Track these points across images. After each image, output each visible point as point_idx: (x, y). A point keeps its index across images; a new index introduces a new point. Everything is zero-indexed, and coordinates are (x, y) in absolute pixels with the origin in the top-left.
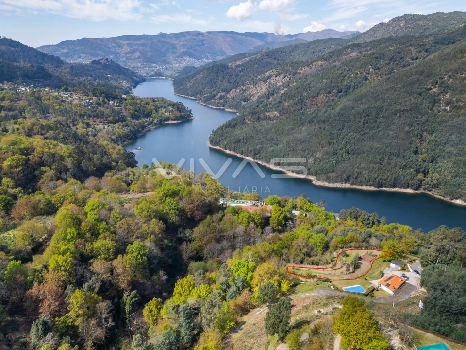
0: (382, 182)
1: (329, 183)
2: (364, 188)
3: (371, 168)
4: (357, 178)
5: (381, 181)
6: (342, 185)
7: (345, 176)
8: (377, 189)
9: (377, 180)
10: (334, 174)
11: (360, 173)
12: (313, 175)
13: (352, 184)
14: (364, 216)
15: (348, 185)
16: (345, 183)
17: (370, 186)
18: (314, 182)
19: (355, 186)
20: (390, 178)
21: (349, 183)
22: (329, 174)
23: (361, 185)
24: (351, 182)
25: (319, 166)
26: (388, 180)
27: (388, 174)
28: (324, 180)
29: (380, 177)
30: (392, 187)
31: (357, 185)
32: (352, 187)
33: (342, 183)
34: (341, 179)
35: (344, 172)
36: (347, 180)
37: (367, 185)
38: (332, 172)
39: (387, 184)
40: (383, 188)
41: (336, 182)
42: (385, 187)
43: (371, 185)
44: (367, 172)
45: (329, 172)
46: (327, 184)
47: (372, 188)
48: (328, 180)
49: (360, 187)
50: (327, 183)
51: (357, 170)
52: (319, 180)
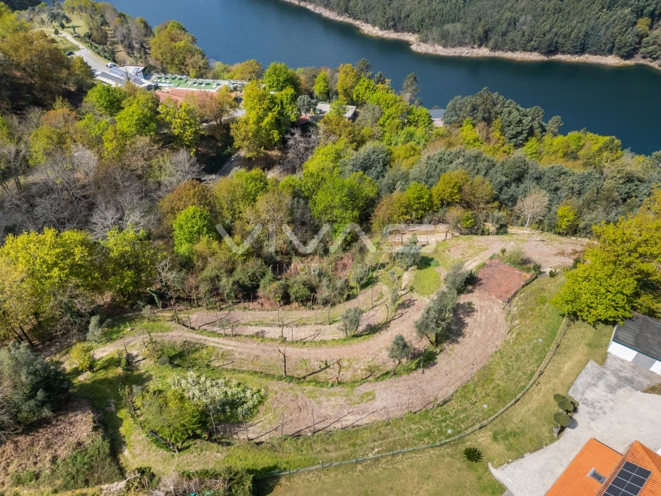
0: (557, 42)
1: (445, 46)
2: (519, 56)
3: (539, 9)
4: (504, 34)
5: (556, 39)
6: (471, 50)
7: (480, 30)
8: (545, 58)
9: (549, 36)
10: (459, 26)
11: (513, 23)
12: (414, 32)
13: (494, 49)
14: (510, 113)
15: (484, 52)
16: (480, 46)
17: (531, 51)
18: (414, 47)
19: (499, 54)
20: (576, 31)
21: (486, 46)
22: (449, 27)
23: (513, 50)
24: (491, 44)
25: (428, 9)
26: (572, 37)
27: (575, 22)
28: (435, 41)
29: (554, 30)
30: (577, 53)
31: (503, 50)
32: (492, 54)
33: (473, 48)
34: (472, 36)
35: (480, 20)
36: (483, 40)
37: (525, 50)
38: (453, 21)
39: (568, 46)
40: (559, 57)
41: (461, 44)
42: (563, 53)
43: (534, 49)
44: (529, 18)
45: (448, 22)
46: (440, 50)
47: (535, 57)
48: (445, 40)
49: (509, 55)
50: (441, 48)
51: (508, 14)
52: (425, 41)
